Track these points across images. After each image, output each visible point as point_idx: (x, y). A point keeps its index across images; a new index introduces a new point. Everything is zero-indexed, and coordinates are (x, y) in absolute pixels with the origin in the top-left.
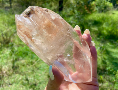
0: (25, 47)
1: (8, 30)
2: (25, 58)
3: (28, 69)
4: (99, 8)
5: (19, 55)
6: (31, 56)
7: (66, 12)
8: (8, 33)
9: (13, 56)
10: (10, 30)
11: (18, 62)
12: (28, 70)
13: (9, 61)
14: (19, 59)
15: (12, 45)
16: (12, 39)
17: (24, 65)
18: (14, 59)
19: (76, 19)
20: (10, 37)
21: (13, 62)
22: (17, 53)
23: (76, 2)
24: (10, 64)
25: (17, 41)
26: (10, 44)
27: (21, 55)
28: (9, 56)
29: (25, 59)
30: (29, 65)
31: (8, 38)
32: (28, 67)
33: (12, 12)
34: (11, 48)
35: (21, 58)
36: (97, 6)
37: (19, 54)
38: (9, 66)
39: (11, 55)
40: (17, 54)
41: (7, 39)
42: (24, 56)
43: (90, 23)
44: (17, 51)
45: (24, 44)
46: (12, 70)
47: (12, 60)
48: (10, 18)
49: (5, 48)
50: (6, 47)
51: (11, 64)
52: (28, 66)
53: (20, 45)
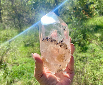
0: (20, 65)
4: (99, 10)
9: (7, 78)
18: (9, 81)
19: (75, 26)
23: (73, 8)
25: (10, 60)
28: (2, 78)
36: (96, 9)
43: (91, 29)
53: (14, 63)
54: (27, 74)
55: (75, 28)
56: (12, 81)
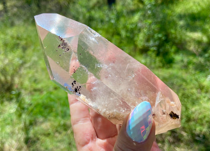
0: (45, 93)
1: (7, 61)
2: (49, 118)
3: (60, 141)
5: (36, 114)
6: (62, 112)
7: (123, 5)
8: (8, 68)
9: (24, 116)
10: (11, 62)
11: (36, 128)
12: (58, 144)
13: (17, 128)
14: (38, 120)
15: (19, 95)
16: (17, 80)
17: (48, 135)
18: (28, 123)
19: (149, 17)
20: (13, 76)
21: (26, 129)
22: (30, 108)
24: (19, 136)
25: (27, 83)
26: (14, 92)
27: (41, 113)
28: (15, 118)
29: (50, 120)
30: (60, 133)
31: (9, 78)
32: (59, 137)
33: (10, 21)
34: (17, 101)
35: (41, 119)
37: (36, 110)
38: (18, 140)
39: (20, 116)
40: (32, 111)
41: (7, 82)
42: (46, 114)
44: (31, 105)
45: (42, 88)
46: (25, 147)
47: (22, 125)
48: (6, 34)
49: (6, 103)
50: (7, 100)
51: (22, 136)
52: (57, 134)
53: (35, 90)
54: (60, 109)
55: (150, 21)
56: (33, 122)
